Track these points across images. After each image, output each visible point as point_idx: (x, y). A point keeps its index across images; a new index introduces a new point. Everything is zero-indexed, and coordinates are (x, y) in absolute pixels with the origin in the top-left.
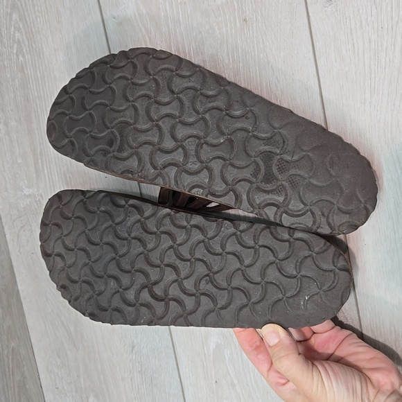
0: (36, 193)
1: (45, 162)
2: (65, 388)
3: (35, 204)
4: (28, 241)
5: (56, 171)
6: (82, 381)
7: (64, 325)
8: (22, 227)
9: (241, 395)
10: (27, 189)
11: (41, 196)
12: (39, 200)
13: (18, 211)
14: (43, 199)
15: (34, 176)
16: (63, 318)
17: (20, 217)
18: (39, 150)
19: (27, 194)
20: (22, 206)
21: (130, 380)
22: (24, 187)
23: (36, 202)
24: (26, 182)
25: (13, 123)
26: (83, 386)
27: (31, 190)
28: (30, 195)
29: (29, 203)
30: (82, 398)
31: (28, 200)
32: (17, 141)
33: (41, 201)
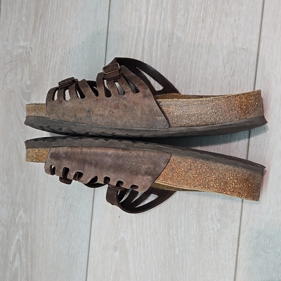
0: (28, 46)
1: (41, 24)
2: (4, 200)
3: (25, 54)
4: (11, 81)
5: (48, 31)
6: (18, 197)
8: (10, 70)
9: (135, 231)
10: (22, 42)
11: (32, 48)
12: (29, 52)
13: (11, 57)
14: (32, 50)
15: (31, 32)
16: (19, 145)
17: (11, 62)
18: (40, 14)
19: (22, 45)
20: (15, 54)
21: (54, 203)
22: (21, 40)
23: (26, 52)
24: (24, 36)
26: (18, 201)
27: (25, 43)
28: (23, 46)
29: (21, 53)
30: (14, 211)
31: (21, 50)
32: (27, 4)
33: (31, 52)
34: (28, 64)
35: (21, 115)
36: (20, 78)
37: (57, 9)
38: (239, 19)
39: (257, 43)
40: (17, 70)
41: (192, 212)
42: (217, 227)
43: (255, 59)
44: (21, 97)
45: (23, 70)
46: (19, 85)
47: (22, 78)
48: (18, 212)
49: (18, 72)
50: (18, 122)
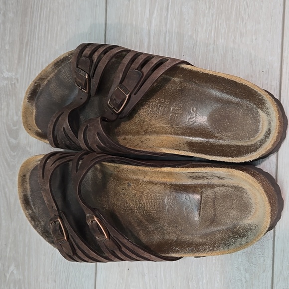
0: (13, 77)
1: (28, 52)
3: (10, 87)
5: (35, 60)
6: (8, 250)
7: (6, 197)
9: (148, 285)
10: (6, 72)
11: (17, 80)
12: (14, 84)
14: (18, 82)
15: (16, 62)
16: (7, 190)
18: (26, 40)
19: (6, 76)
22: (5, 71)
23: (11, 84)
24: (8, 66)
25: (11, 15)
26: (8, 255)
27: (10, 74)
28: (8, 78)
29: (5, 85)
30: (3, 266)
31: (5, 82)
32: (10, 30)
33: (16, 84)
34: (14, 98)
35: (9, 155)
36: (5, 113)
37: (45, 34)
38: (256, 39)
39: (279, 64)
40: (2, 105)
41: (214, 261)
42: (245, 278)
43: (278, 83)
44: (8, 134)
45: (8, 105)
46: (5, 121)
47: (8, 114)
48: (9, 267)
49: (3, 107)
50: (5, 164)
